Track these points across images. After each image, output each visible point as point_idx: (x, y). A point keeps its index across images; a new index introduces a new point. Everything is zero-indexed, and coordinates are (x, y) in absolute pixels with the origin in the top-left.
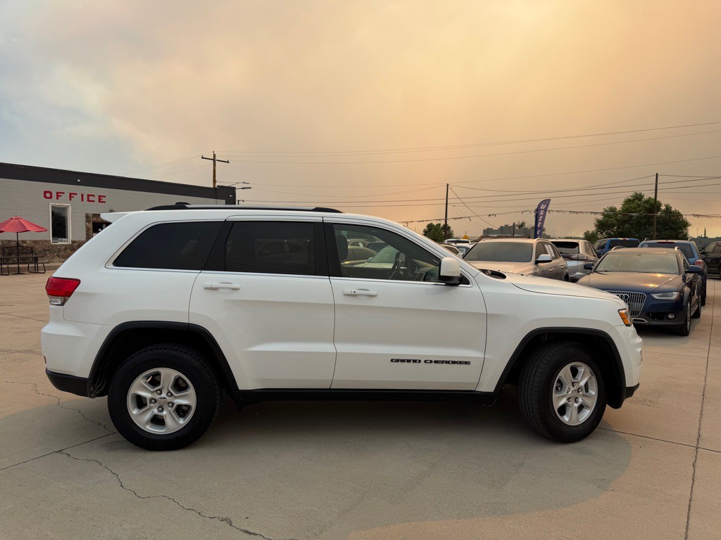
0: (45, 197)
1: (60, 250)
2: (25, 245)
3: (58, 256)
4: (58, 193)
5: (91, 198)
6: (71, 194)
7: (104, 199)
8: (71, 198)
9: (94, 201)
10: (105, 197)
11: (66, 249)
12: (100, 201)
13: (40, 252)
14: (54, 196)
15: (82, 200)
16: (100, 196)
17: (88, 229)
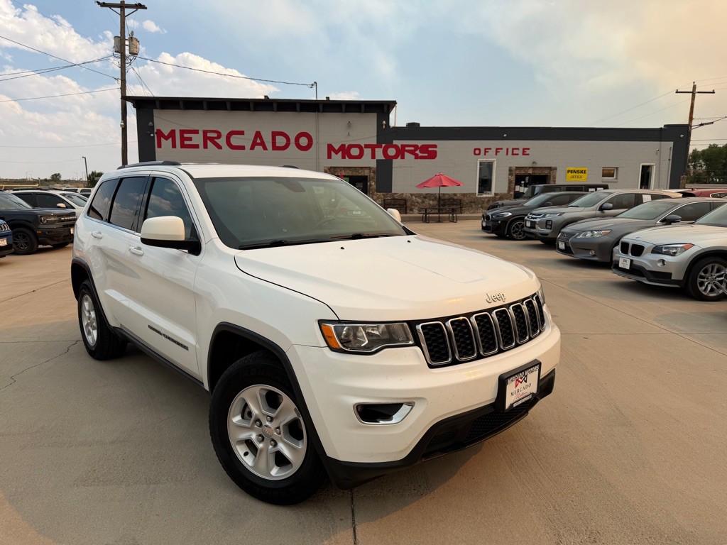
0: (475, 154)
1: (483, 202)
2: (455, 198)
3: (482, 207)
4: (485, 149)
5: (515, 152)
6: (497, 149)
7: (527, 152)
8: (497, 152)
9: (517, 154)
10: (529, 149)
11: (489, 201)
12: (523, 154)
13: (467, 204)
14: (483, 152)
15: (507, 154)
16: (524, 149)
17: (510, 182)
